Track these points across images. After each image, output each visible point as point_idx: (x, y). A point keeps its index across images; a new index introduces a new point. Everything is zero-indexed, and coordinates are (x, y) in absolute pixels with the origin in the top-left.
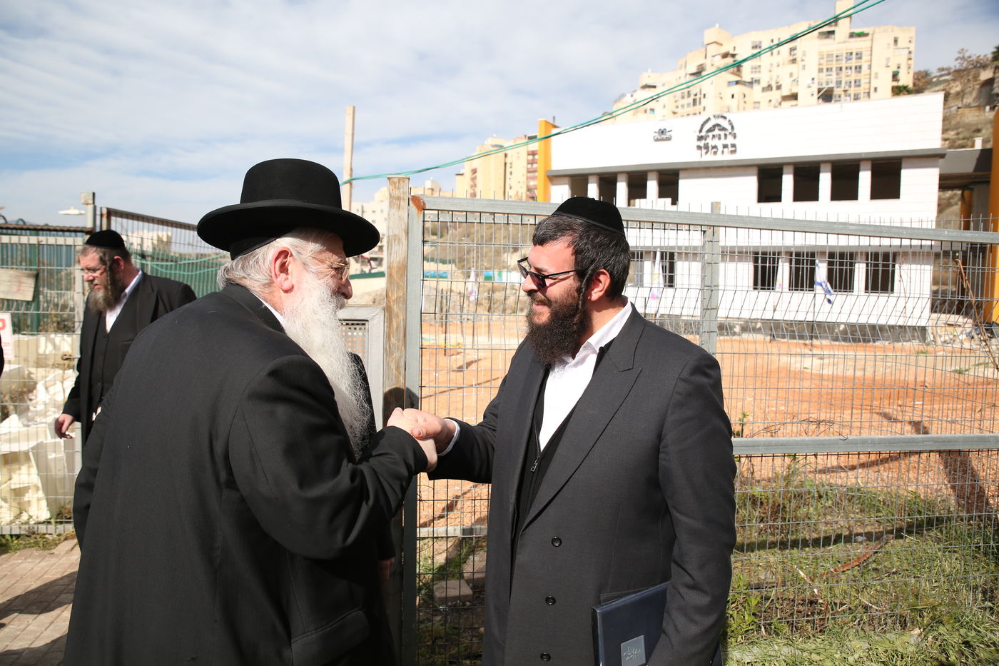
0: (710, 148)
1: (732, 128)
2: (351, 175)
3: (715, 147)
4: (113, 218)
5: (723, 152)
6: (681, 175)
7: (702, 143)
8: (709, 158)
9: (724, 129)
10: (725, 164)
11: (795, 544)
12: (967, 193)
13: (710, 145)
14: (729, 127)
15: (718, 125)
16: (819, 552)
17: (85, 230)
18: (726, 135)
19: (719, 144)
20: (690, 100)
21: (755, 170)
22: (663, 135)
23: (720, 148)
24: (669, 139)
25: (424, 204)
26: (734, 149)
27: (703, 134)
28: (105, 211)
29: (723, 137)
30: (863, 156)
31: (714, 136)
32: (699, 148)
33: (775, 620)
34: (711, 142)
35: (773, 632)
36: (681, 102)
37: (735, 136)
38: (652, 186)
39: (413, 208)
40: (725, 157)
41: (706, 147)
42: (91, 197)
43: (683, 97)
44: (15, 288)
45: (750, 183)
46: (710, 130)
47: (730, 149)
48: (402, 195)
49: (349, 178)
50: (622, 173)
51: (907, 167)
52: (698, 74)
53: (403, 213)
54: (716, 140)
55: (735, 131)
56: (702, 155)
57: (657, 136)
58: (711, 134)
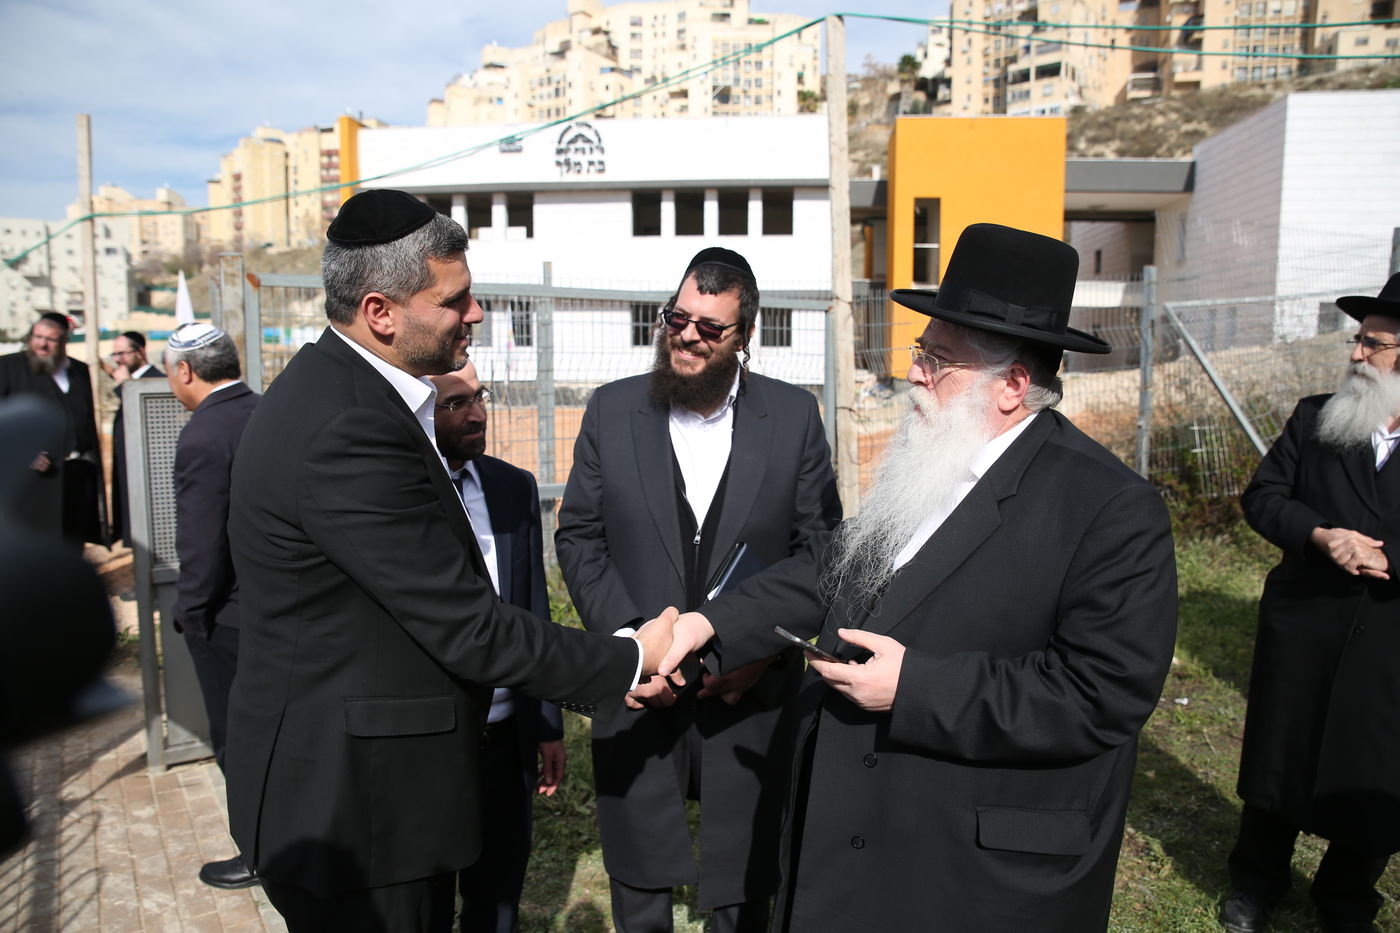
0: (572, 165)
1: (600, 140)
2: (92, 209)
3: (578, 164)
5: (588, 171)
6: (537, 198)
8: (571, 177)
9: (589, 141)
10: (592, 186)
12: (867, 229)
13: (571, 162)
14: (594, 139)
15: (581, 136)
18: (591, 149)
19: (584, 159)
20: (552, 89)
21: (628, 196)
22: (510, 145)
23: (585, 165)
24: (519, 150)
25: (260, 281)
26: (601, 167)
27: (563, 146)
29: (588, 151)
30: (752, 183)
31: (576, 150)
32: (558, 164)
34: (573, 157)
36: (539, 91)
37: (602, 150)
38: (499, 212)
39: (249, 285)
40: (589, 177)
41: (567, 162)
43: (541, 85)
45: (624, 211)
46: (572, 141)
47: (599, 167)
48: (236, 272)
49: (87, 213)
50: (458, 194)
51: (799, 199)
52: (561, 54)
53: (239, 290)
54: (580, 154)
55: (603, 144)
56: (562, 174)
57: (504, 146)
58: (572, 147)
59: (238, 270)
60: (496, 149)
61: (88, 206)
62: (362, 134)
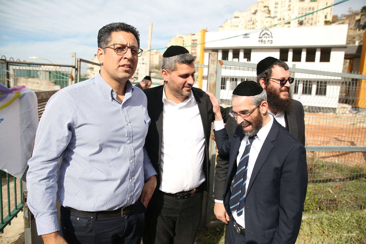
1: (272, 34)
3: (265, 41)
4: (81, 62)
5: (268, 43)
6: (252, 50)
7: (260, 39)
8: (262, 45)
9: (268, 35)
10: (268, 47)
11: (317, 182)
12: (352, 61)
13: (263, 41)
14: (270, 34)
15: (266, 33)
16: (325, 184)
17: (73, 66)
18: (269, 37)
20: (252, 23)
21: (279, 50)
22: (246, 36)
23: (267, 41)
24: (248, 37)
25: (223, 63)
27: (261, 36)
28: (79, 60)
29: (268, 37)
30: (318, 47)
32: (259, 41)
33: (322, 206)
34: (263, 39)
35: (321, 209)
36: (248, 23)
37: (272, 37)
38: (242, 54)
39: (219, 64)
40: (268, 45)
41: (262, 41)
42: (75, 54)
43: (249, 22)
44: (48, 87)
45: (277, 55)
46: (264, 35)
47: (271, 42)
48: (215, 60)
49: (149, 49)
50: (231, 49)
51: (333, 51)
52: (255, 13)
53: (215, 66)
54: (265, 38)
55: (273, 36)
56: (260, 44)
57: (244, 36)
58: (264, 36)
59: (216, 59)
60: (242, 37)
61: (150, 47)
62: (207, 33)
